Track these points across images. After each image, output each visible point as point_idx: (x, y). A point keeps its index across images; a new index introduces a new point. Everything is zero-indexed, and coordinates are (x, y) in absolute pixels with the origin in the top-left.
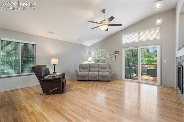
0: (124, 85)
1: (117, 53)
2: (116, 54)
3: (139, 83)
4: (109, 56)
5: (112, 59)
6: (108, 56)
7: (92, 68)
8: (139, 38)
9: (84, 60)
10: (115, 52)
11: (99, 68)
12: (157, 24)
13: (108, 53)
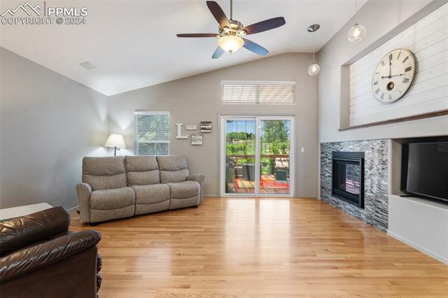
0: (224, 208)
1: (207, 127)
2: (203, 129)
3: (258, 198)
4: (182, 135)
5: (193, 143)
6: (179, 133)
7: (137, 171)
8: (258, 96)
9: (92, 145)
10: (202, 122)
11: (159, 168)
12: (311, 74)
13: (179, 125)
